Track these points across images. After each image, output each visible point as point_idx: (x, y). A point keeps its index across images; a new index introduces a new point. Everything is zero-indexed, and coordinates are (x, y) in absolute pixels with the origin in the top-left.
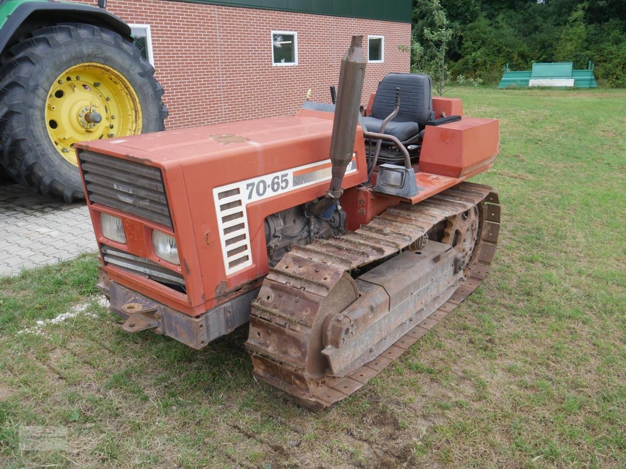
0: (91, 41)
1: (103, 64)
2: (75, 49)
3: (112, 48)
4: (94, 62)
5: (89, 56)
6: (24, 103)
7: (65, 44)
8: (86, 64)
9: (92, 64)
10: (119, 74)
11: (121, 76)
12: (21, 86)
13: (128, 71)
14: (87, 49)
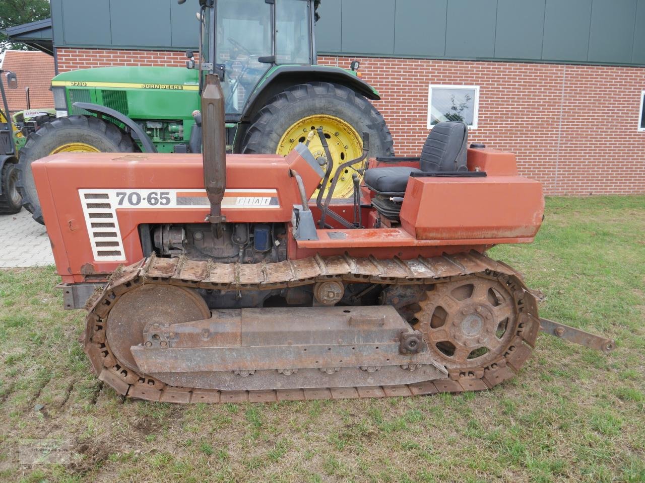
0: (324, 96)
1: (335, 116)
2: (308, 103)
3: (344, 103)
4: (325, 114)
5: (321, 109)
6: (259, 144)
7: (301, 99)
8: (319, 116)
9: (325, 116)
10: (349, 126)
11: (351, 127)
12: (259, 131)
13: (357, 123)
14: (319, 103)
